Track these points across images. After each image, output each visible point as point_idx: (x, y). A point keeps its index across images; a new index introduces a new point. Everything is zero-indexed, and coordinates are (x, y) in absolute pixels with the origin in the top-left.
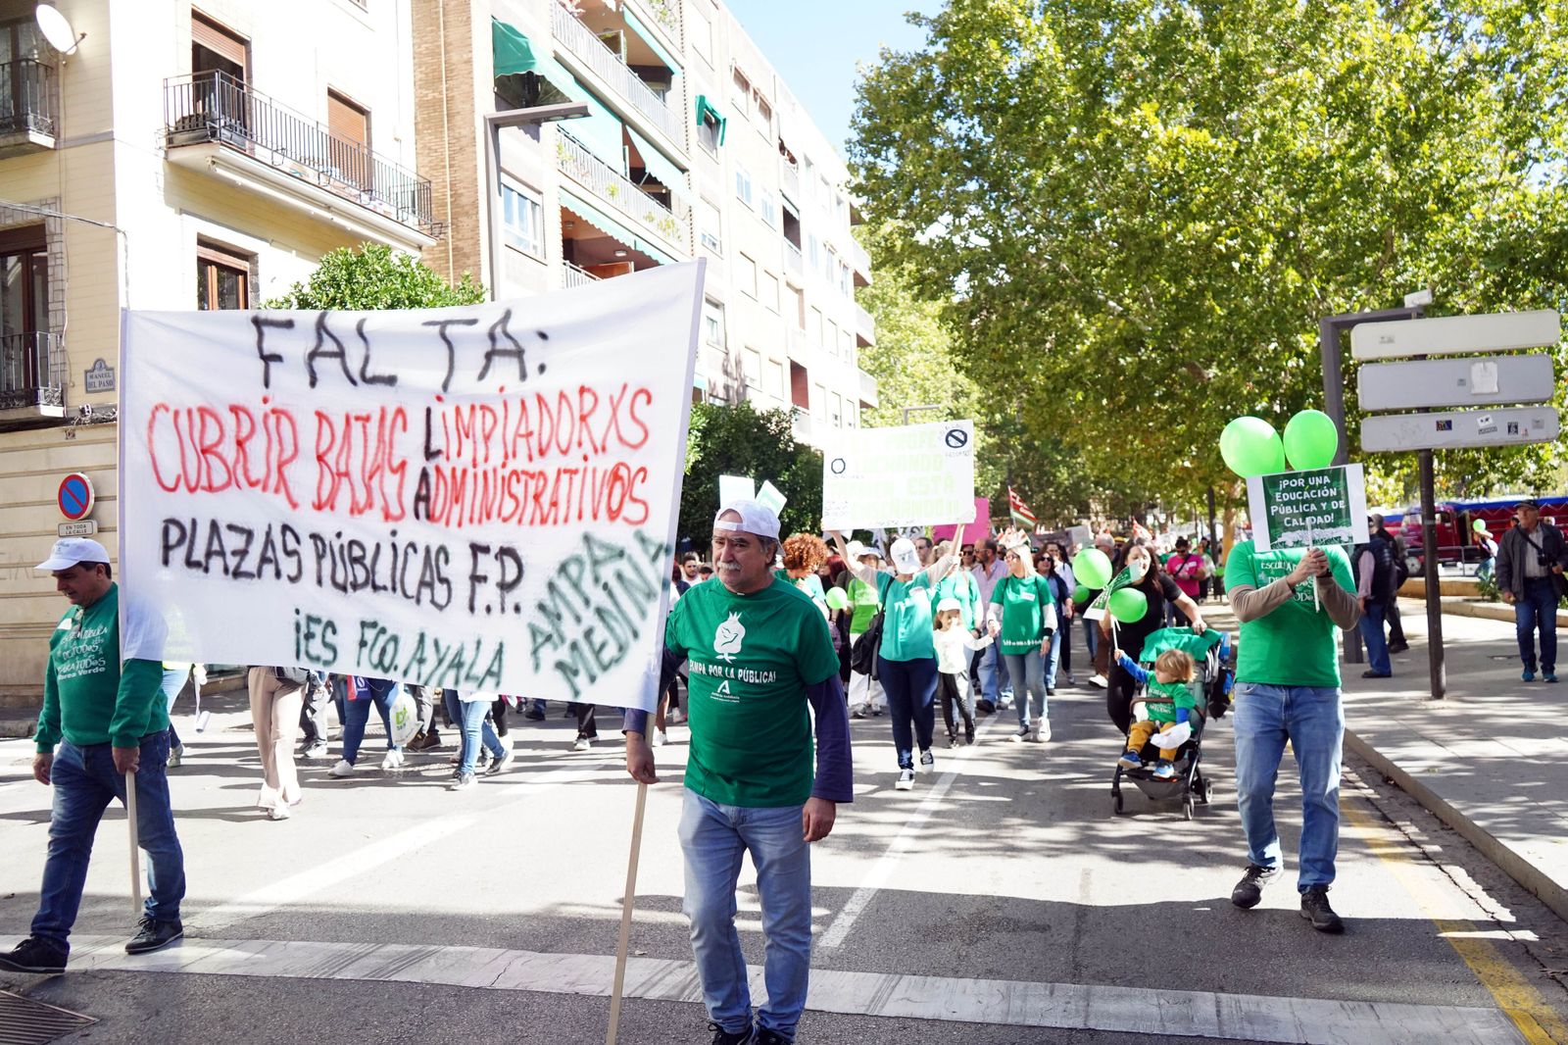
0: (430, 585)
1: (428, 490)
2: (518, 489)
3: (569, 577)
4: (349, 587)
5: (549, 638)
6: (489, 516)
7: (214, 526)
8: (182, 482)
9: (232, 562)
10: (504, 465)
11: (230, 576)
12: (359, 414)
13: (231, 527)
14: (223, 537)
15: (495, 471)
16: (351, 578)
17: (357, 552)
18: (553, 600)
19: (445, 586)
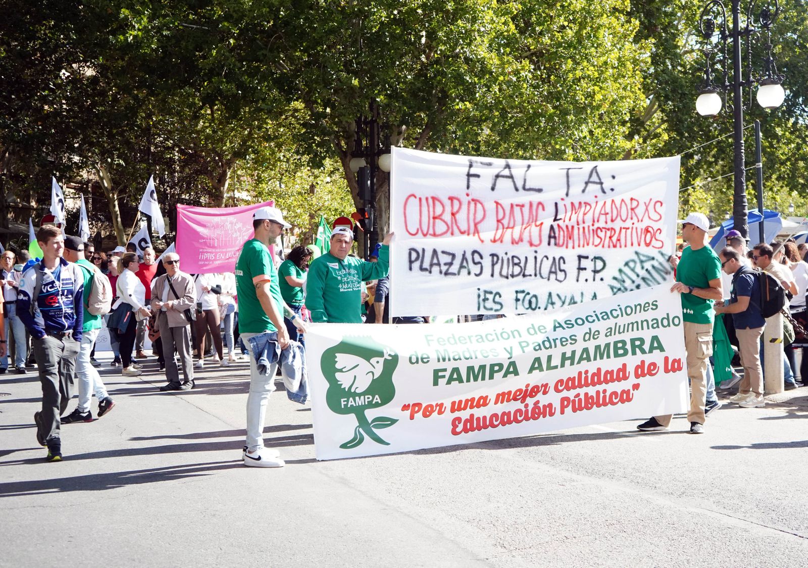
0: (555, 273)
1: (554, 233)
2: (602, 234)
3: (629, 267)
4: (509, 277)
5: (619, 289)
6: (588, 244)
7: (435, 252)
8: (420, 232)
9: (444, 268)
10: (593, 225)
11: (443, 275)
12: (518, 203)
13: (443, 252)
14: (439, 257)
15: (589, 227)
16: (510, 273)
17: (516, 261)
18: (621, 275)
19: (563, 273)
